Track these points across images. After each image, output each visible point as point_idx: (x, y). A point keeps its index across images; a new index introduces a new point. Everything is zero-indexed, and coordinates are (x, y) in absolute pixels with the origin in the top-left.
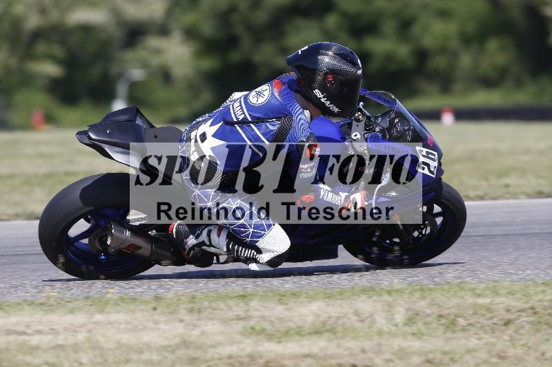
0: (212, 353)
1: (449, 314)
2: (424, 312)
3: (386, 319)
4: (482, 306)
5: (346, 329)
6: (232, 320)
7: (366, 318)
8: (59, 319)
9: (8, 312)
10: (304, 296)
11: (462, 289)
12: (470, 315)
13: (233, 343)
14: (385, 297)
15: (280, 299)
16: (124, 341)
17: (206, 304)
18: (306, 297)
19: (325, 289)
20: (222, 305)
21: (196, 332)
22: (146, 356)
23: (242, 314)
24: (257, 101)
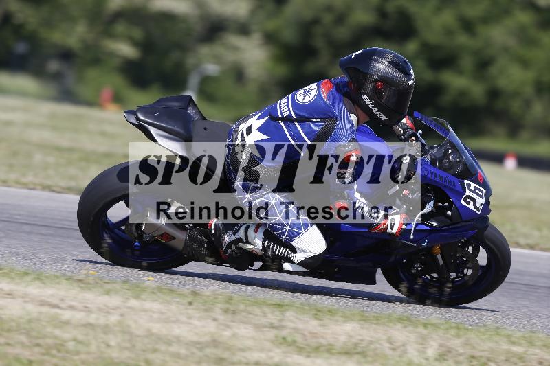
0: (239, 356)
1: (481, 357)
2: (456, 350)
3: (419, 351)
4: (515, 354)
5: (377, 355)
6: (265, 327)
7: (399, 347)
8: (94, 298)
9: (44, 283)
10: (341, 314)
11: (498, 334)
12: (502, 360)
13: (262, 350)
14: (421, 329)
15: (316, 314)
16: (155, 331)
17: (242, 307)
18: (342, 317)
19: (362, 311)
20: (257, 310)
21: (227, 333)
22: (174, 348)
23: (276, 323)
24: (303, 99)
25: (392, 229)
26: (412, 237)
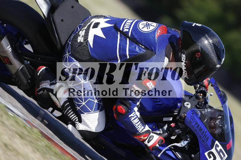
24: (143, 28)
25: (148, 142)
26: (159, 156)
